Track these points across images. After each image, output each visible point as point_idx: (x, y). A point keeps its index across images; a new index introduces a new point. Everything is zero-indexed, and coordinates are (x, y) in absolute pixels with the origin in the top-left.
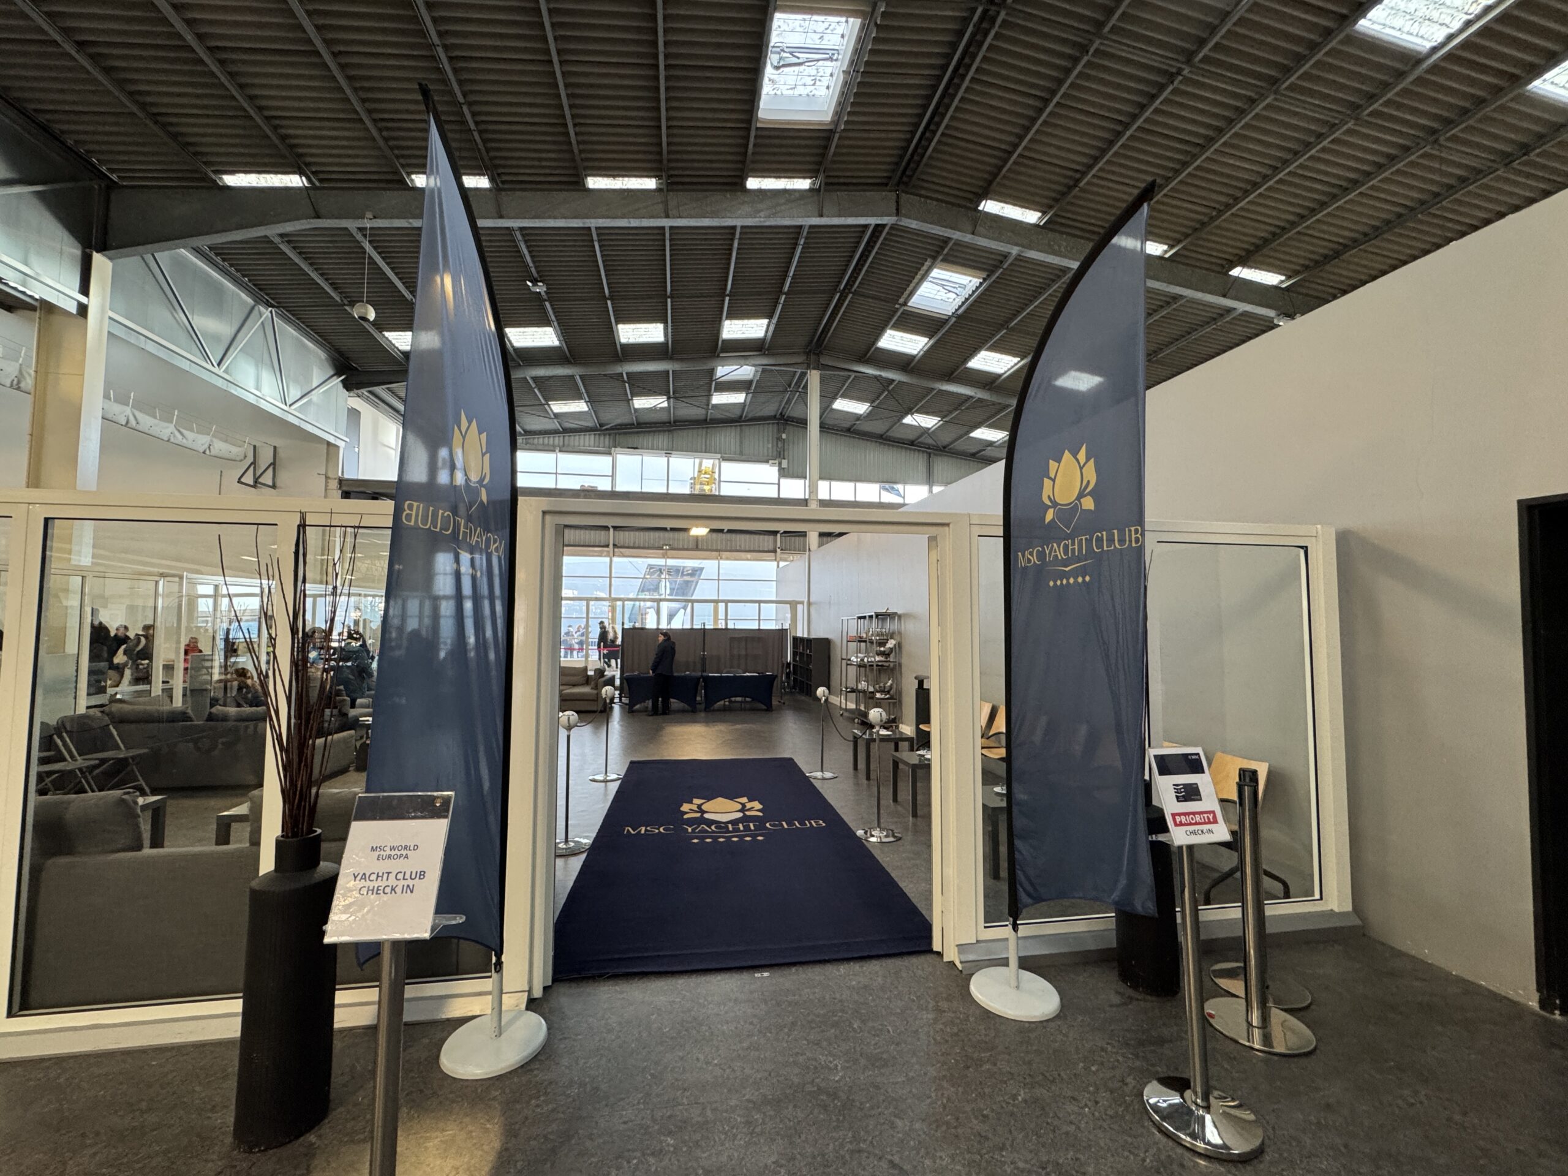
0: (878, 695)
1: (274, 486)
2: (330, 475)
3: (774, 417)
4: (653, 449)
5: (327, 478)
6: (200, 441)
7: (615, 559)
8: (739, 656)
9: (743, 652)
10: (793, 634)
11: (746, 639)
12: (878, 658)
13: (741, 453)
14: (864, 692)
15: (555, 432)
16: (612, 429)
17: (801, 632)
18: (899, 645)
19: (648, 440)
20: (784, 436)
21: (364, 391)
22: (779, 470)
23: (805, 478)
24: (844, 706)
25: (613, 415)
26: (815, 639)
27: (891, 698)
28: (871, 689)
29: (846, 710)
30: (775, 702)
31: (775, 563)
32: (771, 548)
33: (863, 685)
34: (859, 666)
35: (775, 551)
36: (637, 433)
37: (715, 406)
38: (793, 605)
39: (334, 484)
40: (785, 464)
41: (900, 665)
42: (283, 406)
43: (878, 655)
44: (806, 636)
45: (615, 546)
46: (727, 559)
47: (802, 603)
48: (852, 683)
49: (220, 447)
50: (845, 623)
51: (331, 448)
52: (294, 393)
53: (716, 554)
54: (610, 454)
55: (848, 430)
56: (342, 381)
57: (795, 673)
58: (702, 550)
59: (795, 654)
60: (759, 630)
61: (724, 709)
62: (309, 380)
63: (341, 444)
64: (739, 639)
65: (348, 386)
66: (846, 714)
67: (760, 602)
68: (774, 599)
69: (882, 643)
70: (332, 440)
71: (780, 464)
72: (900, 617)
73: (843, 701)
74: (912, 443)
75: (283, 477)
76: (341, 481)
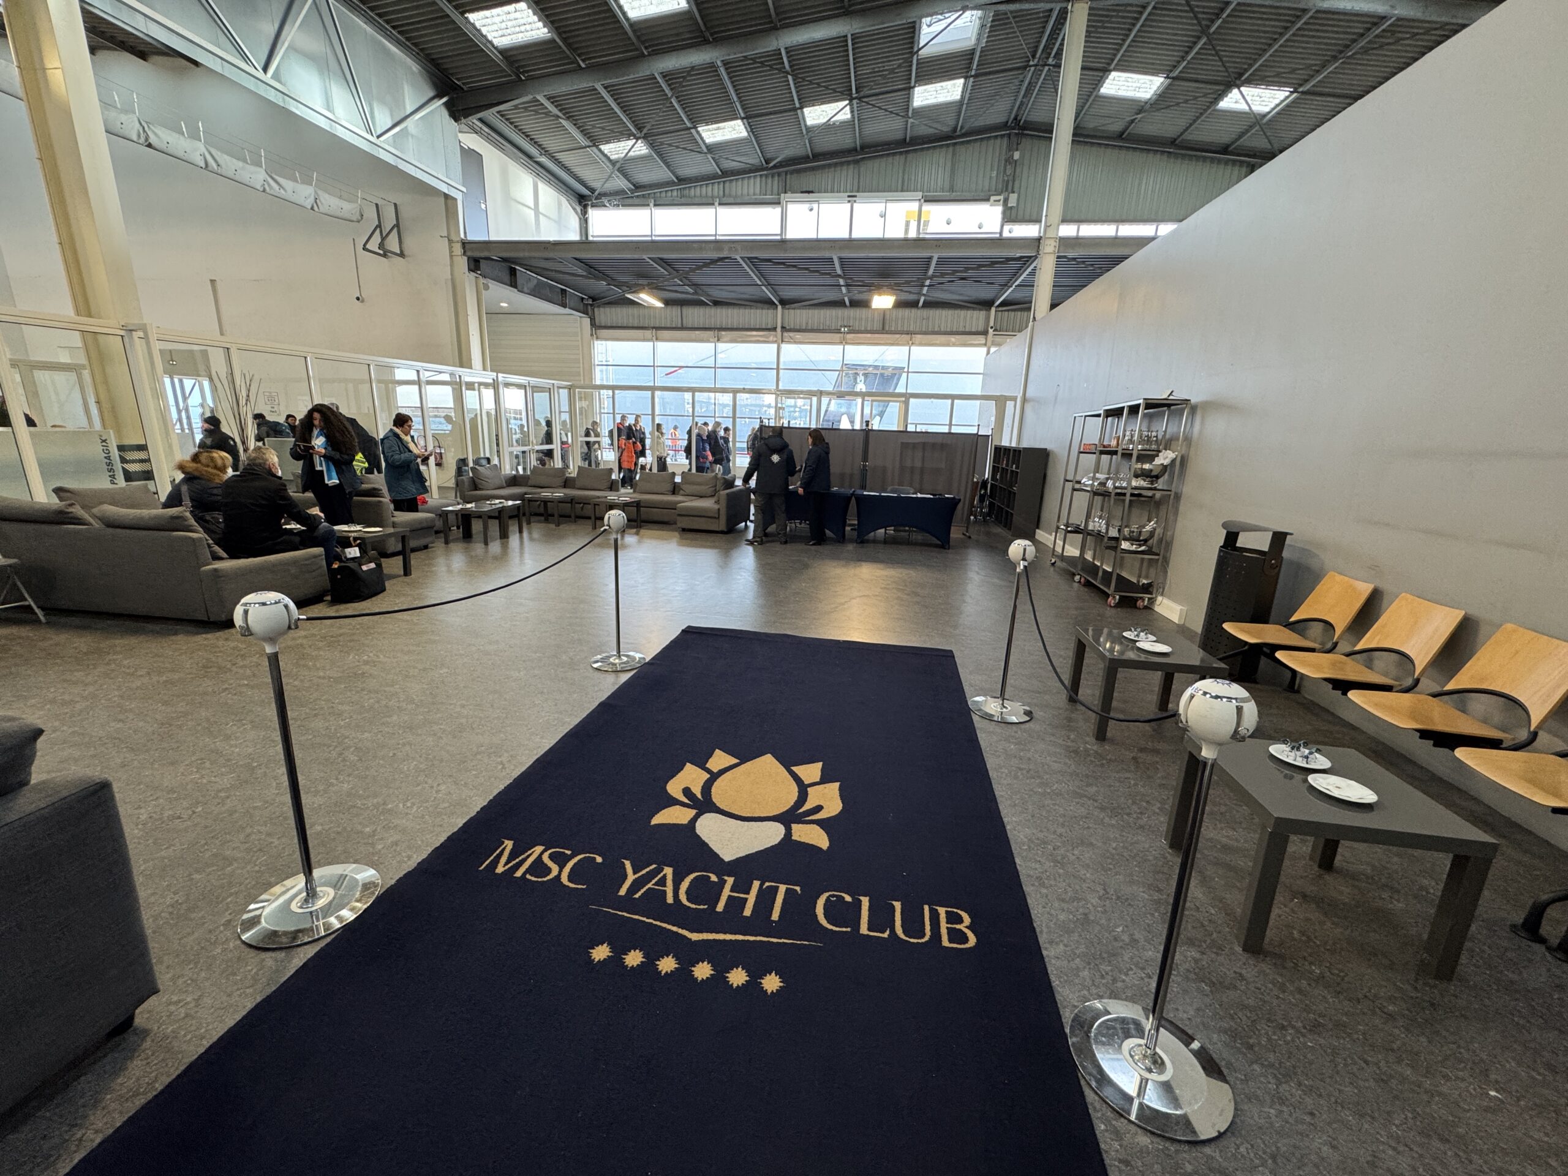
0: (1125, 545)
1: (402, 255)
2: (454, 237)
3: (1005, 126)
4: (832, 191)
5: (450, 241)
6: (304, 193)
7: (784, 346)
8: (912, 469)
9: (918, 464)
10: (996, 443)
11: (924, 445)
12: (1135, 483)
13: (952, 189)
14: (1098, 536)
15: (714, 177)
16: (781, 165)
17: (1008, 440)
18: (1184, 461)
19: (825, 177)
20: (1017, 155)
21: (474, 120)
22: (1004, 213)
23: (1040, 221)
24: (1059, 549)
25: (783, 146)
26: (1025, 449)
27: (1149, 552)
28: (1113, 533)
29: (1062, 557)
30: (955, 533)
31: (984, 350)
32: (981, 328)
33: (1097, 524)
34: (1095, 493)
35: (985, 333)
36: (813, 169)
37: (921, 112)
38: (1001, 402)
39: (458, 249)
40: (1012, 202)
41: (1178, 497)
42: (369, 137)
43: (1136, 476)
44: (1014, 445)
45: (783, 327)
46: (921, 344)
47: (1014, 399)
48: (1078, 519)
49: (331, 203)
50: (1080, 422)
51: (450, 202)
52: (383, 119)
53: (907, 337)
54: (777, 203)
55: (1120, 136)
56: (446, 104)
57: (992, 496)
58: (887, 333)
59: (995, 470)
60: (950, 433)
61: (887, 541)
62: (399, 102)
63: (459, 196)
64: (914, 446)
65: (457, 112)
66: (1063, 565)
67: (953, 397)
68: (979, 393)
69: (1147, 457)
70: (444, 188)
71: (1006, 201)
72: (1194, 409)
73: (1060, 543)
74: (1225, 150)
75: (410, 243)
76: (465, 244)
